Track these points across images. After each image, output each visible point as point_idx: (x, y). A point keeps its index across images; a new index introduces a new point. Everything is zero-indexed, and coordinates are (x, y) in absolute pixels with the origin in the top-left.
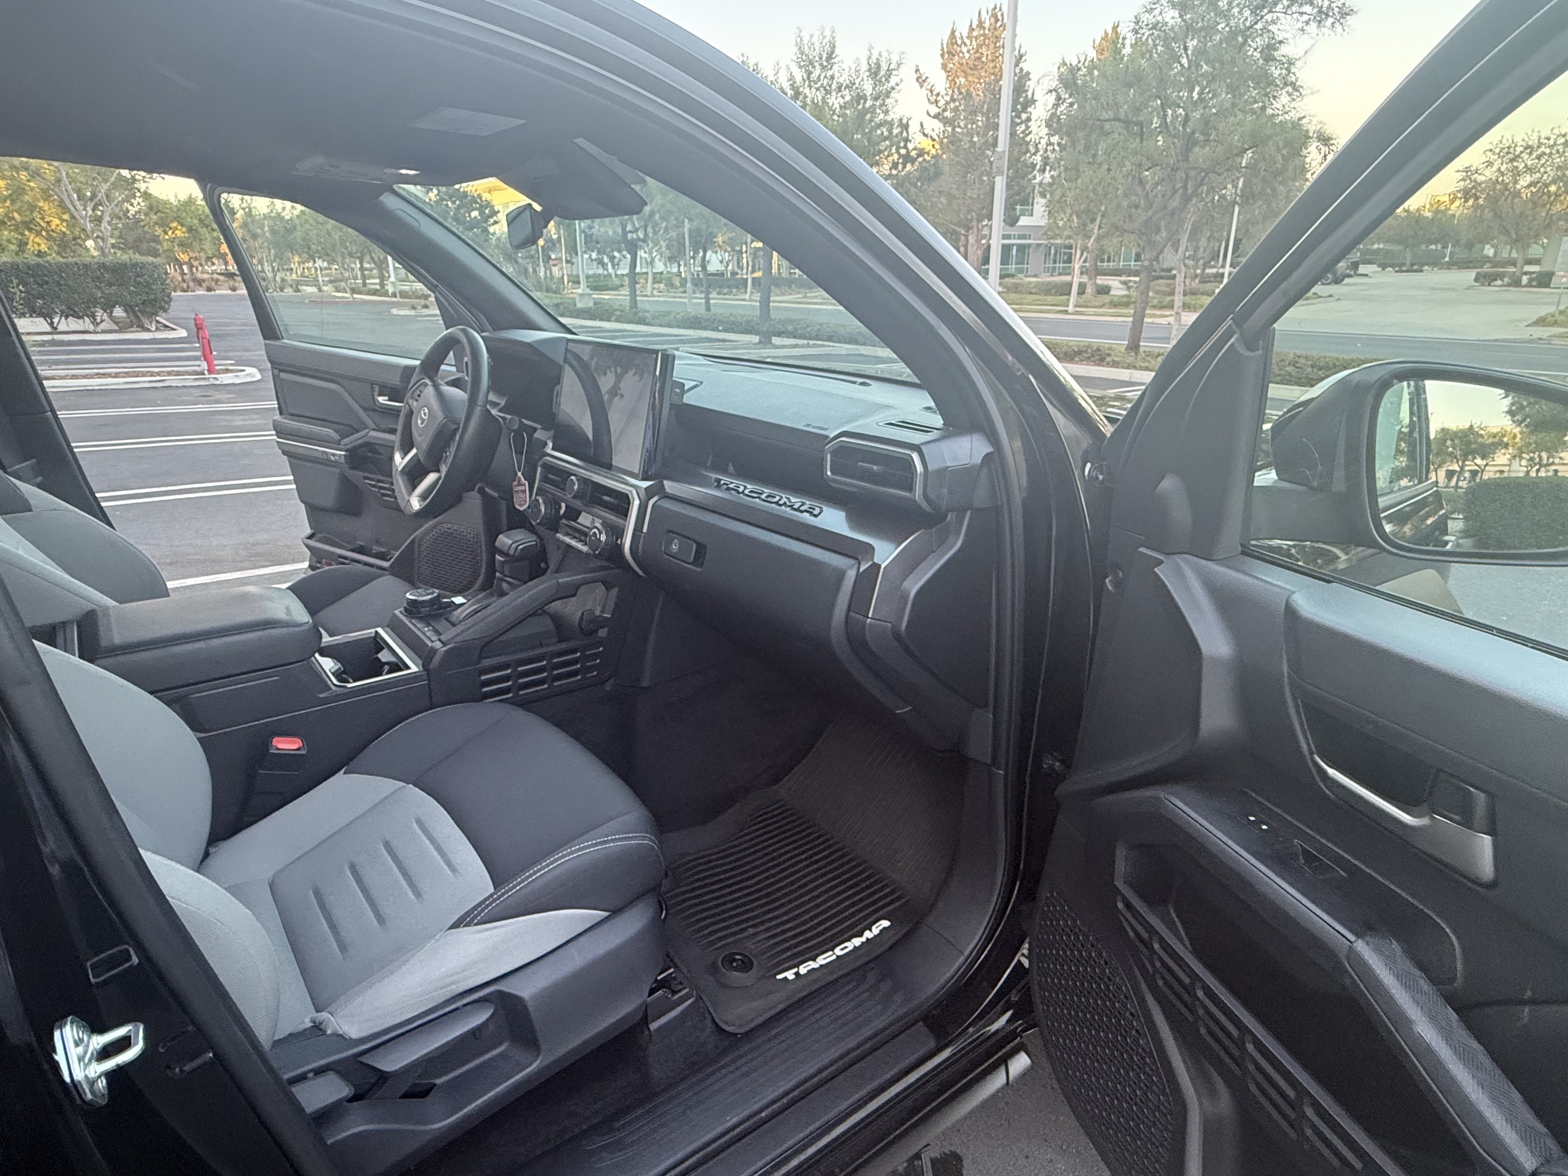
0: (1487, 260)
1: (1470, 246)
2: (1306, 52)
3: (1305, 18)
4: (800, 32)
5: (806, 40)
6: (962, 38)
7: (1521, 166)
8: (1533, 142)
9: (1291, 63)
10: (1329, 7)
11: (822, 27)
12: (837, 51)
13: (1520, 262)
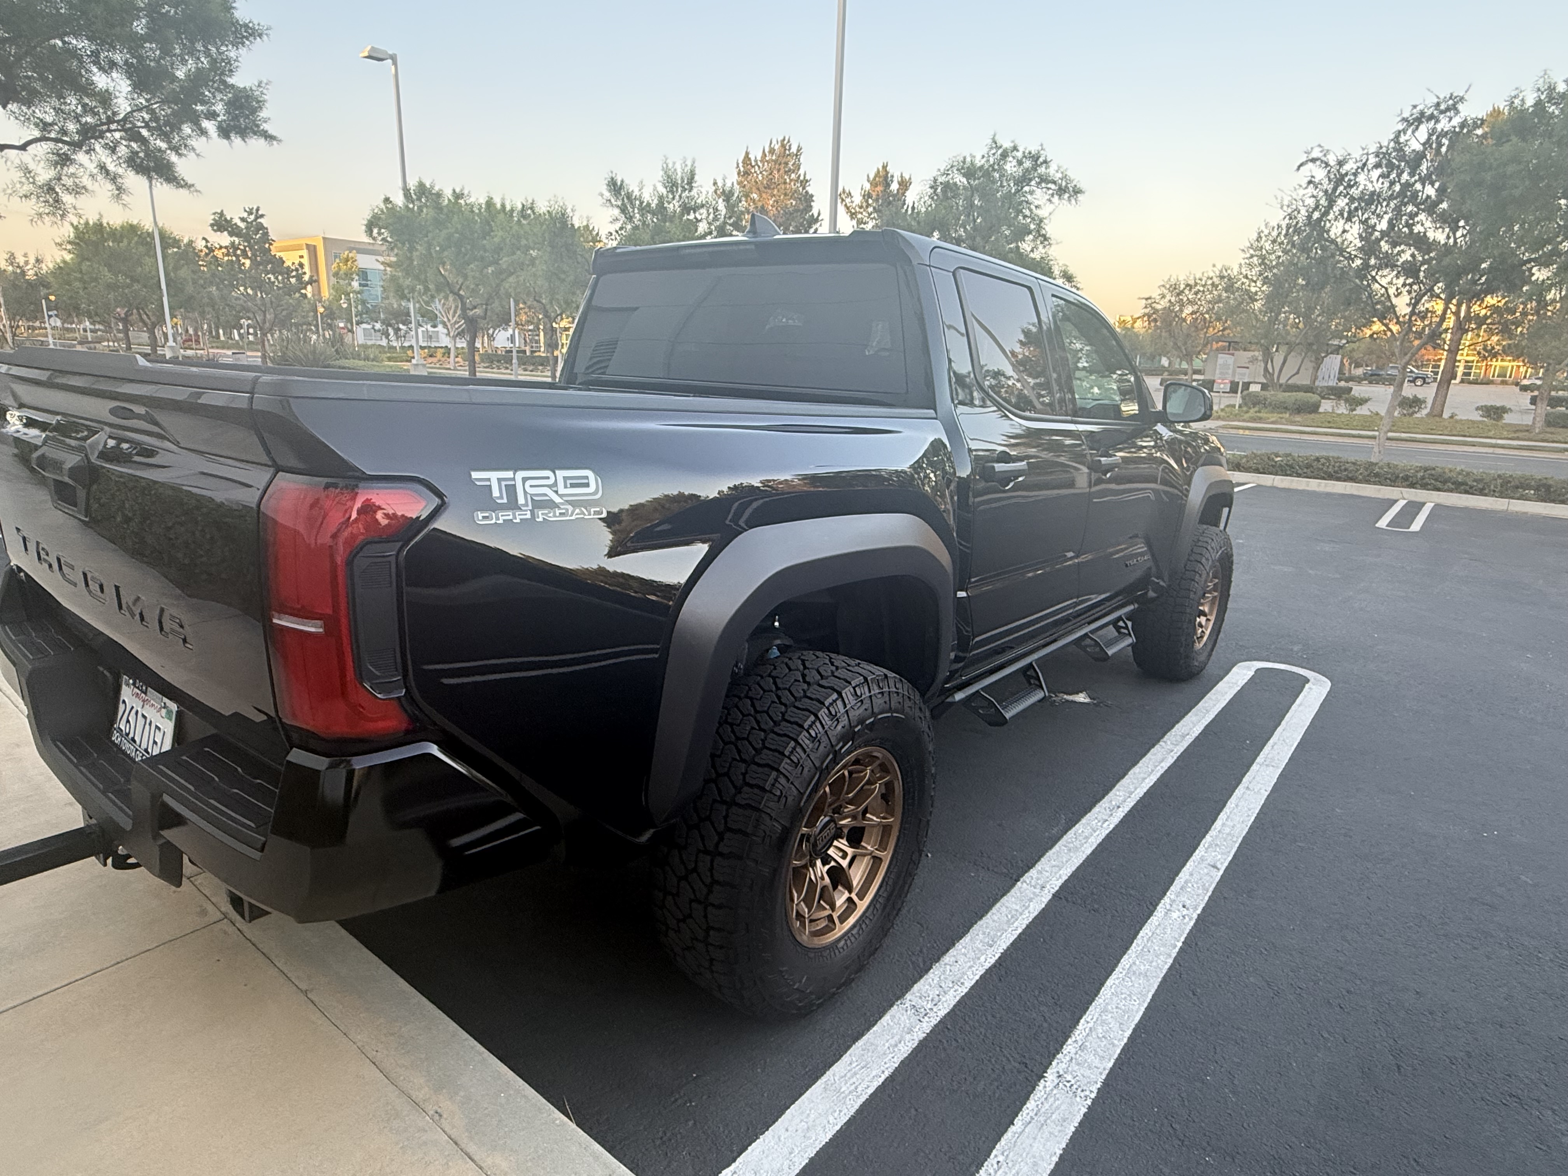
0: (1163, 369)
1: (1152, 358)
2: (1050, 214)
3: (1051, 192)
4: (666, 159)
5: (670, 166)
6: (756, 161)
7: (1185, 299)
8: (1192, 282)
9: (1041, 221)
10: (1066, 187)
11: (685, 158)
12: (696, 178)
13: (1190, 372)
